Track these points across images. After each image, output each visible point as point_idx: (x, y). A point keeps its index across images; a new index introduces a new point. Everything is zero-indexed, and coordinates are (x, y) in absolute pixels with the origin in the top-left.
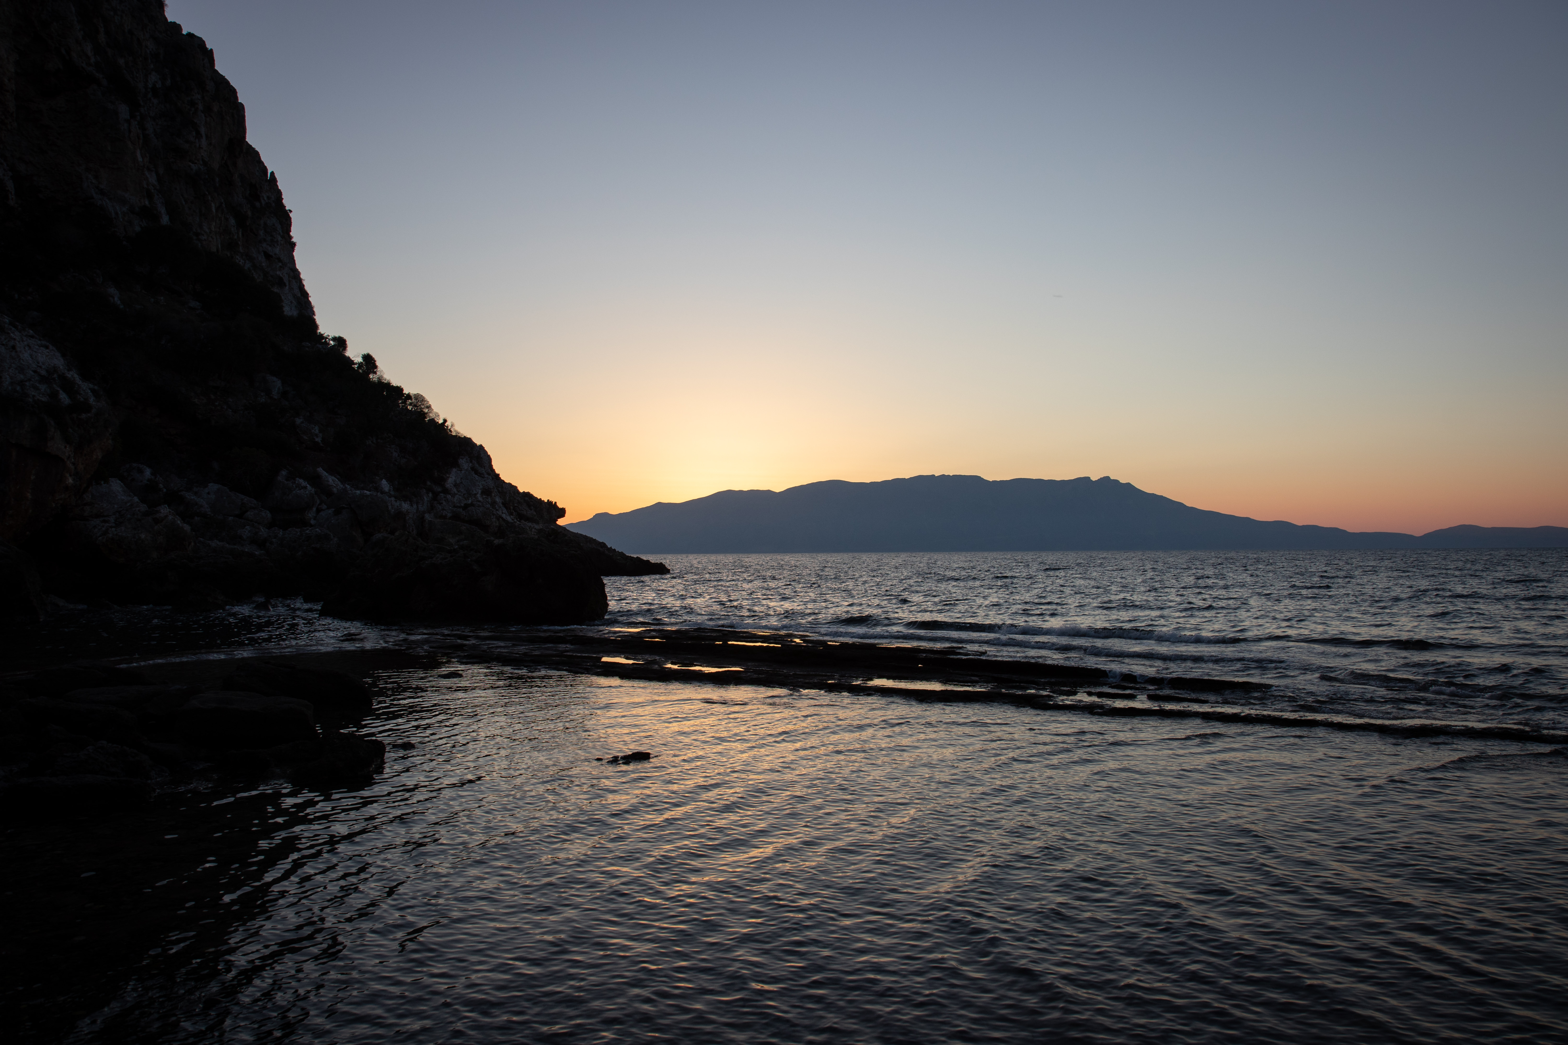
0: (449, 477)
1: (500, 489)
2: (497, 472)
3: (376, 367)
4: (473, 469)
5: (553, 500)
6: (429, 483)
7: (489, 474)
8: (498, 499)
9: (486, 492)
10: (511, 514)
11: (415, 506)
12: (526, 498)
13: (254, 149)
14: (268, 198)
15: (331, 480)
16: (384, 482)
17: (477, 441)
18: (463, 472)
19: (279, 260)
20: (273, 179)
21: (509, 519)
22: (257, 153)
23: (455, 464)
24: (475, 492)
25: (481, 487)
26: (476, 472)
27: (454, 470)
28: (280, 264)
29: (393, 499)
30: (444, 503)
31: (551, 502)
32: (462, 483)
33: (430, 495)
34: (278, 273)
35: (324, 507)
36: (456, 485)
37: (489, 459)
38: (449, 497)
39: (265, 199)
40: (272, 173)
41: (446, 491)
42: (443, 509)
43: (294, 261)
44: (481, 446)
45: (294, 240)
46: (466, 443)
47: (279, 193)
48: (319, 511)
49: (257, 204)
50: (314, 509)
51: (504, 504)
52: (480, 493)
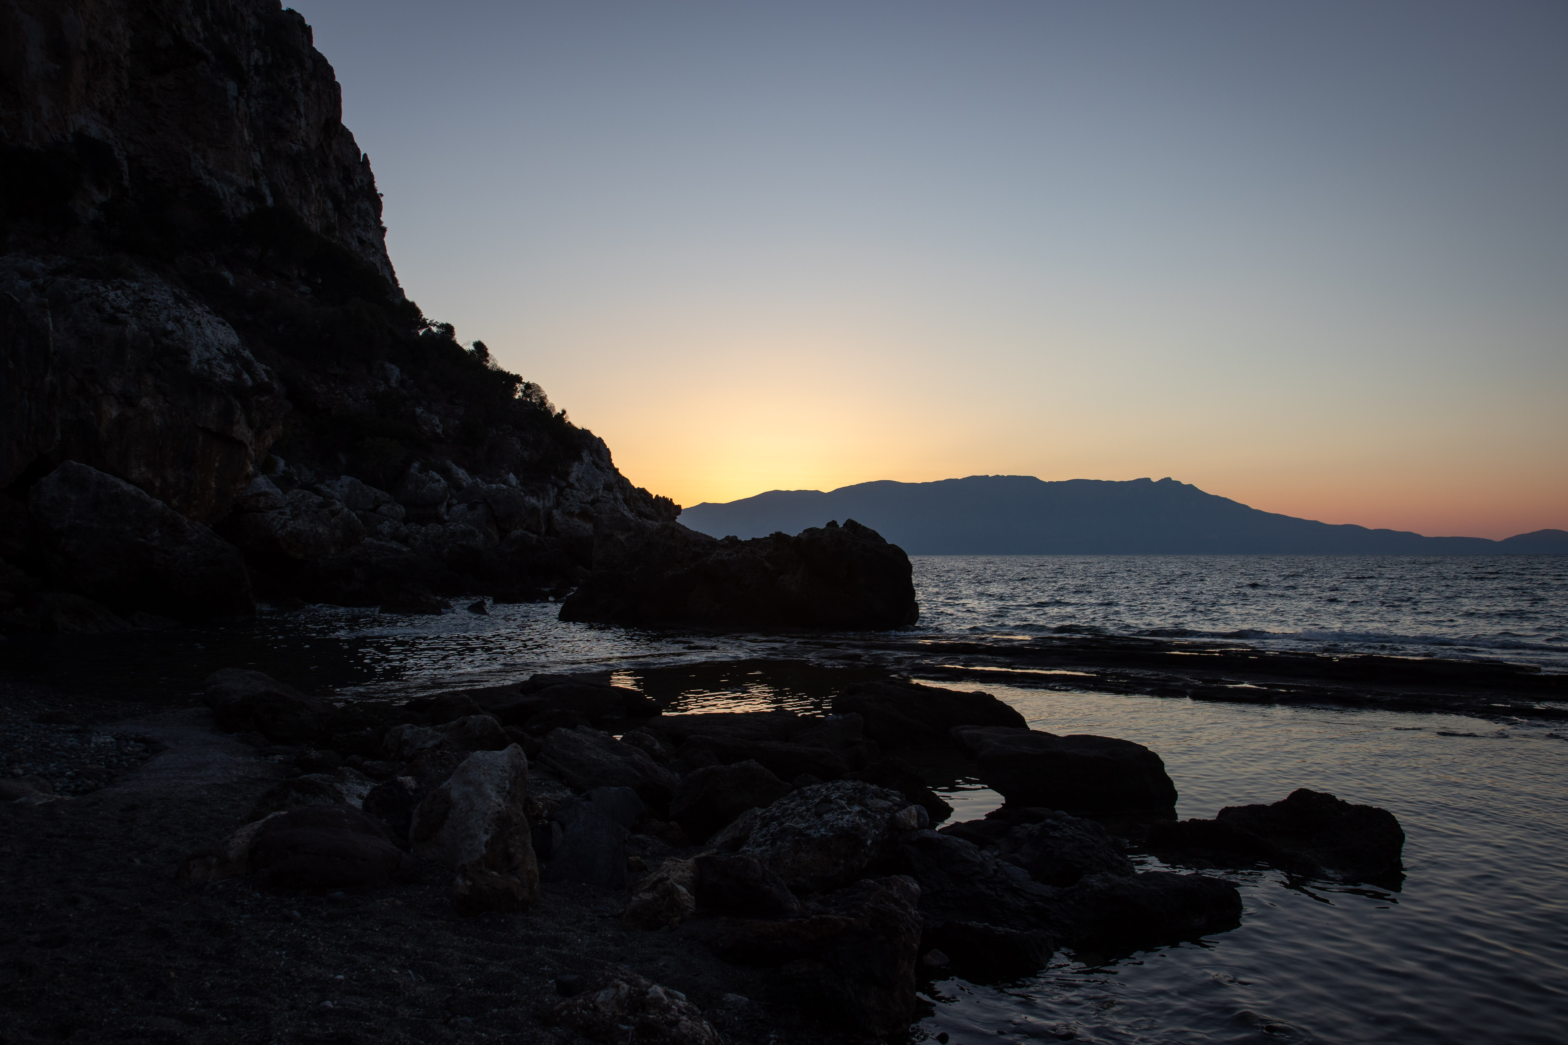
0: (572, 471)
1: (620, 484)
2: (616, 466)
3: (488, 354)
4: (594, 462)
5: (669, 497)
6: (553, 478)
7: (609, 468)
8: (619, 495)
9: (608, 487)
10: (632, 511)
11: (542, 502)
12: (642, 495)
13: (347, 130)
14: (361, 181)
15: (461, 475)
16: (511, 475)
17: (596, 433)
18: (584, 466)
19: (373, 245)
20: (366, 162)
21: (630, 515)
22: (350, 135)
23: (579, 458)
24: (597, 487)
25: (603, 482)
26: (598, 467)
27: (577, 463)
28: (374, 250)
29: (520, 493)
30: (572, 499)
31: (667, 499)
32: (583, 477)
33: (556, 490)
34: (371, 259)
35: (455, 501)
36: (578, 480)
37: (608, 453)
38: (575, 492)
39: (359, 181)
40: (365, 155)
41: (571, 486)
42: (571, 505)
43: (385, 247)
44: (600, 439)
45: (383, 225)
47: (371, 176)
48: (449, 506)
49: (351, 187)
50: (445, 504)
51: (625, 500)
52: (602, 487)
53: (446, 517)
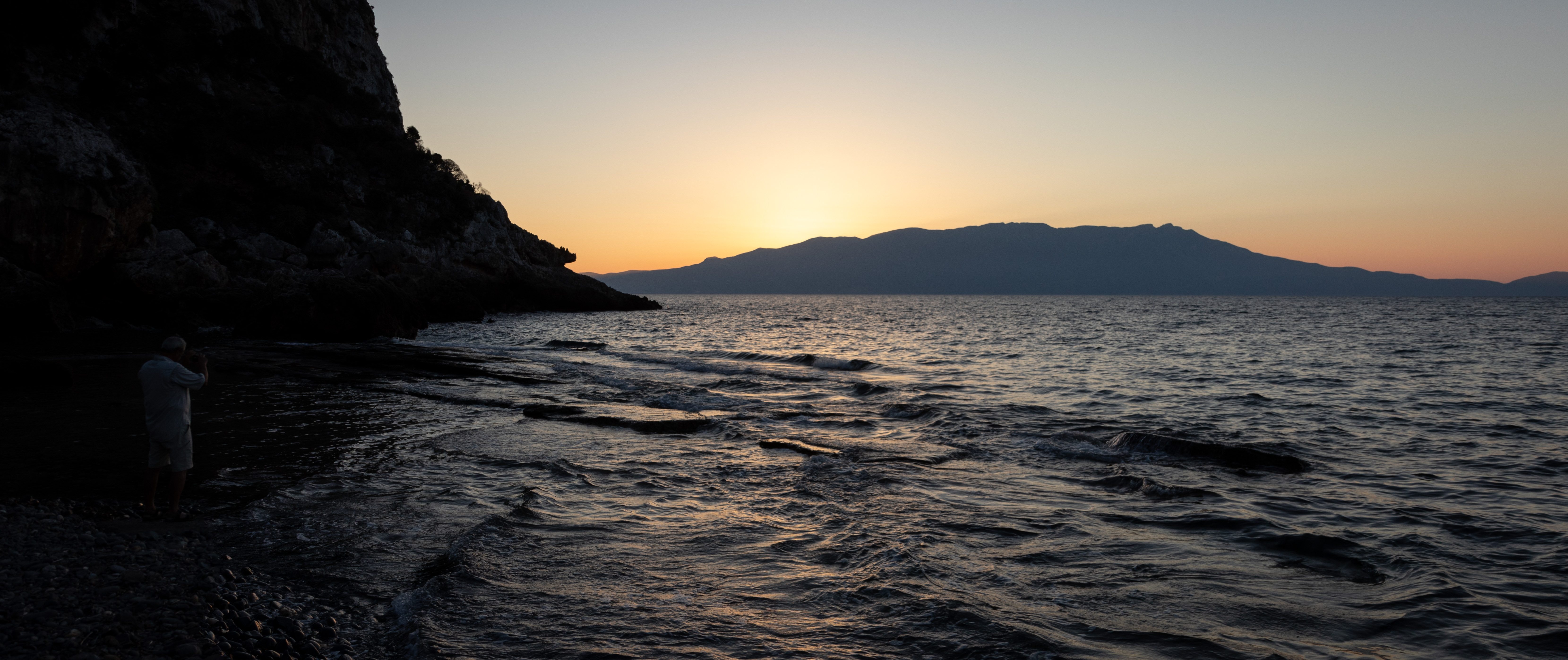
0: (467, 228)
1: (513, 238)
3: (419, 137)
4: (490, 221)
5: (566, 247)
6: (448, 233)
7: (504, 225)
8: (510, 246)
10: (523, 258)
11: (434, 252)
15: (360, 231)
16: (407, 232)
17: (495, 198)
18: (480, 223)
21: (521, 263)
23: (473, 217)
24: (490, 240)
25: (496, 236)
26: (492, 224)
27: (473, 222)
29: (413, 246)
31: (564, 249)
32: (478, 232)
33: (448, 243)
36: (474, 235)
37: (505, 213)
38: (464, 244)
41: (464, 239)
42: (457, 255)
44: (499, 202)
46: (485, 201)
48: (348, 255)
50: (346, 254)
51: (517, 250)
52: (495, 240)
53: (342, 264)
